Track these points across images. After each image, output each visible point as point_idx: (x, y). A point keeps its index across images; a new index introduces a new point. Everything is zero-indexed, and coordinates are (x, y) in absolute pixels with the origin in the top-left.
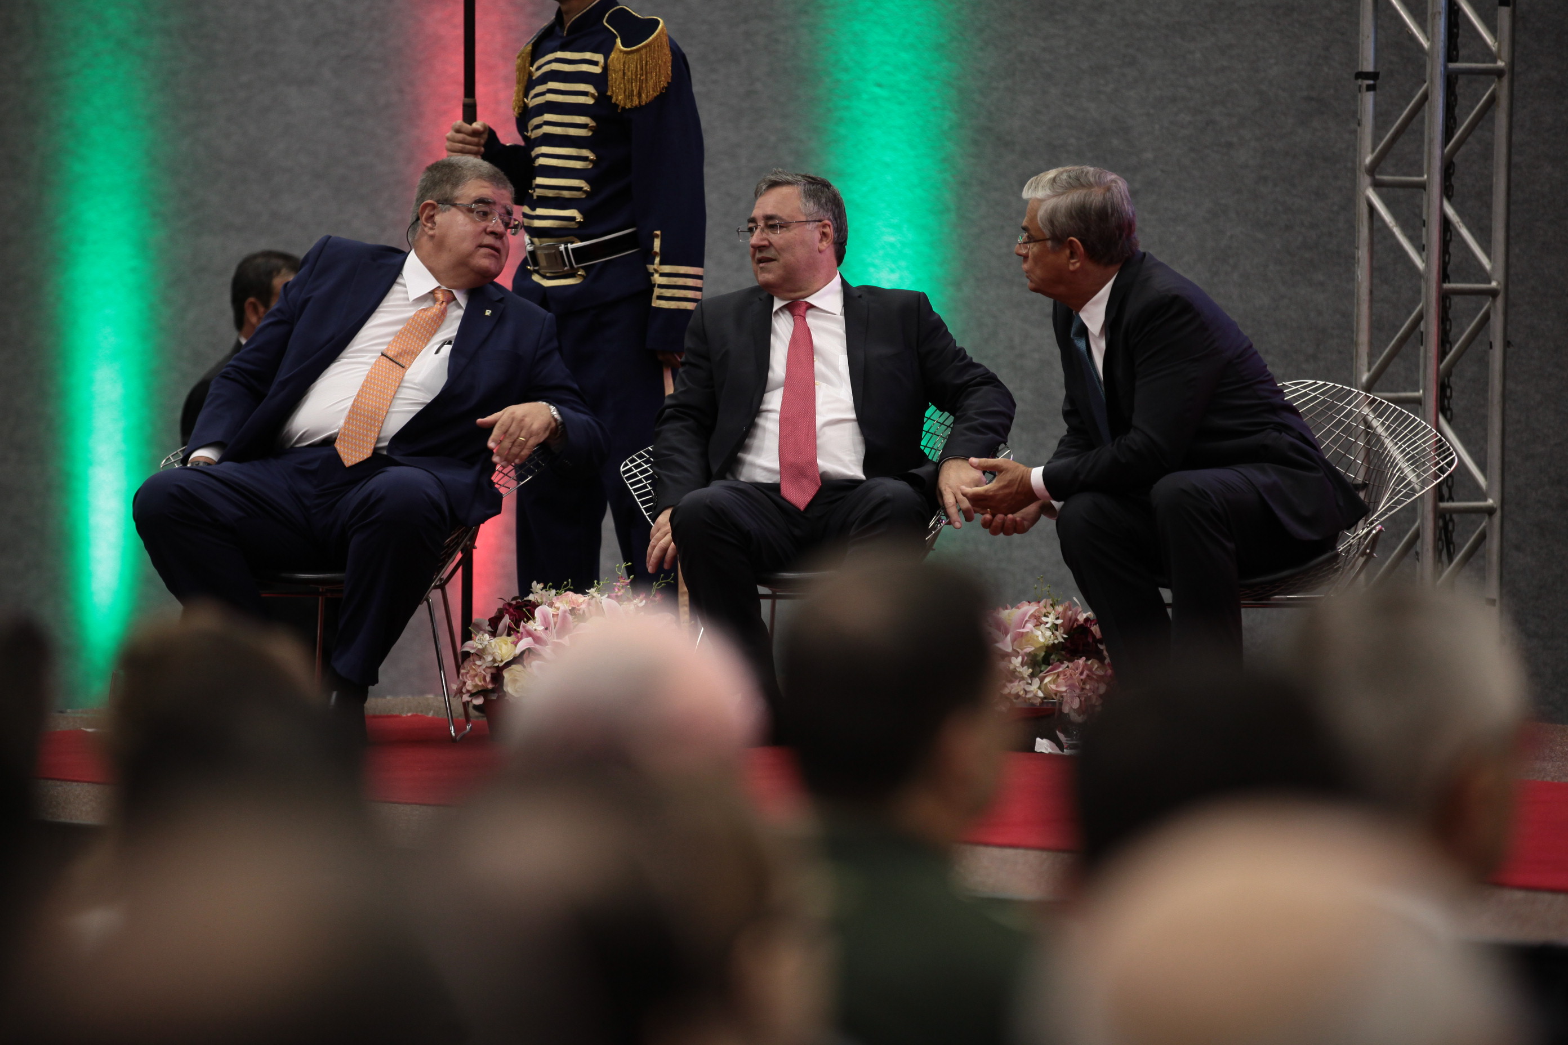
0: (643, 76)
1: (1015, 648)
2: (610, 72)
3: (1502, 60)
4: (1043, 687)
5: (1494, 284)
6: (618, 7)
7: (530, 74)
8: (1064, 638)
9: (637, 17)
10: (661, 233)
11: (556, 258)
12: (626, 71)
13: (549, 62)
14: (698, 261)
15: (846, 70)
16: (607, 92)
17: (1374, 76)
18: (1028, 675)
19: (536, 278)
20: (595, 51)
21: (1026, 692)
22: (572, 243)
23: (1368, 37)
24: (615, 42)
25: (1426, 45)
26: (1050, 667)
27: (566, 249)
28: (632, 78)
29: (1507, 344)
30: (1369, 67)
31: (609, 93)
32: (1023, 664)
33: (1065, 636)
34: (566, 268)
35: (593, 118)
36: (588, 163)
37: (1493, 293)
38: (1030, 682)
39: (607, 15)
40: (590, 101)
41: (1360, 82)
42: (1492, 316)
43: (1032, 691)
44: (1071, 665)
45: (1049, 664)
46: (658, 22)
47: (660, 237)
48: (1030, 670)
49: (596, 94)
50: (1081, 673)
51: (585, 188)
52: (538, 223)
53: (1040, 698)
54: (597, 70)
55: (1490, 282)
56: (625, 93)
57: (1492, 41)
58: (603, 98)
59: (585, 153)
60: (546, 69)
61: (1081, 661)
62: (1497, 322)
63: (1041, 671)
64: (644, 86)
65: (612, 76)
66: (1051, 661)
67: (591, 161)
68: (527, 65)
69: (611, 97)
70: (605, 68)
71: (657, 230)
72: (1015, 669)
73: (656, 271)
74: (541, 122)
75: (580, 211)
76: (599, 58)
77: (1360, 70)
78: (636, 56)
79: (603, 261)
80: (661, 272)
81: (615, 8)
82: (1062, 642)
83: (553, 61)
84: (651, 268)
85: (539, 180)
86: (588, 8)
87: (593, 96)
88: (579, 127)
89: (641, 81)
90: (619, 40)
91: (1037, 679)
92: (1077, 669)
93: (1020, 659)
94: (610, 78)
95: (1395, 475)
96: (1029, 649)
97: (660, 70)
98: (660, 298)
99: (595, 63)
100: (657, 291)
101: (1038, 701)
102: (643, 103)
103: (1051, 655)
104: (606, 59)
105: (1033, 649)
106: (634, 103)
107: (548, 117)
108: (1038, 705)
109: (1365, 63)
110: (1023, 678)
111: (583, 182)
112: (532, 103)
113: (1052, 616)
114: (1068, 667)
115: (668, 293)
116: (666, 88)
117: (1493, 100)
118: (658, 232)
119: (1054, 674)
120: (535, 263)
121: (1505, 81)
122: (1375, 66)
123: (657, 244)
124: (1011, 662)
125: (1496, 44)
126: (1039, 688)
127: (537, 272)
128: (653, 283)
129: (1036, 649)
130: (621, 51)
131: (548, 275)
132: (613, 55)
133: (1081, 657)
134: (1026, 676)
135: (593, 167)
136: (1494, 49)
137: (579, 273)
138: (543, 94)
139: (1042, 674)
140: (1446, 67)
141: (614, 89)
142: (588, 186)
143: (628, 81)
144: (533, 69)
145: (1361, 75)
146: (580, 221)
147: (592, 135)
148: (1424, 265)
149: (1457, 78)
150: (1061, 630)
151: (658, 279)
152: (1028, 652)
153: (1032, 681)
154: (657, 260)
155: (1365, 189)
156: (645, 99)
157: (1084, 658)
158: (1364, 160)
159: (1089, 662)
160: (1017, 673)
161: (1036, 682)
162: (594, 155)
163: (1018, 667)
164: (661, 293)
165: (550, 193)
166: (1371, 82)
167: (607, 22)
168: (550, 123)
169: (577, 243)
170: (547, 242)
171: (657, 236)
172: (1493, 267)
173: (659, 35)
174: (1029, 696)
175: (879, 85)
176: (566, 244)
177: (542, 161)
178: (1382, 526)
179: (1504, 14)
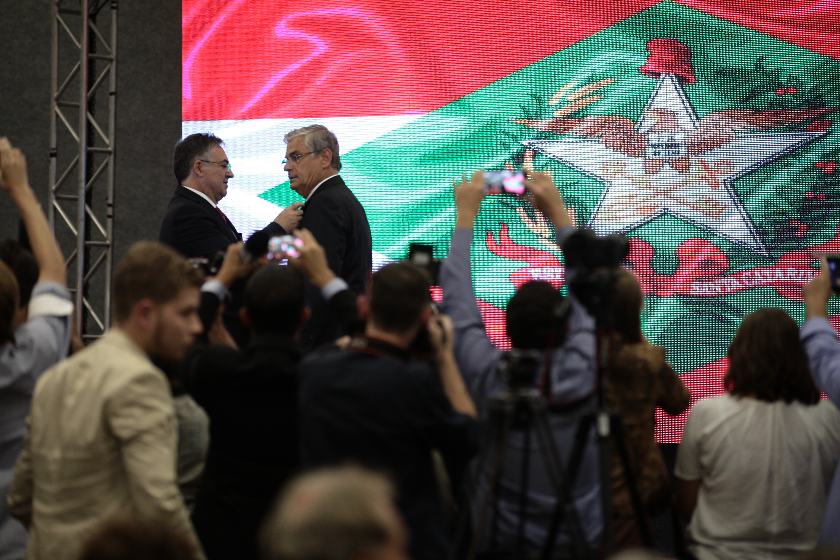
3: (108, 241)
25: (76, 232)
57: (104, 232)
121: (110, 249)
125: (106, 234)
136: (105, 236)
140: (84, 243)
155: (52, 200)
158: (52, 188)
179: (109, 221)
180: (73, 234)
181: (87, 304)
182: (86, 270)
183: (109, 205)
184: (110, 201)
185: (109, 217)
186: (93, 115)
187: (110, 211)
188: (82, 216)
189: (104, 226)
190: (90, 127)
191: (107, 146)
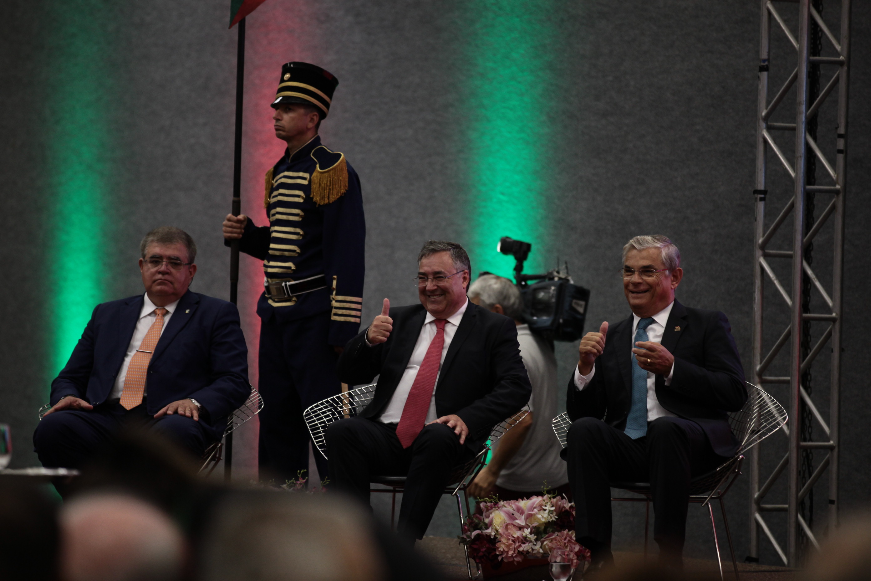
0: (331, 186)
1: (527, 523)
2: (312, 184)
3: (839, 185)
4: (543, 547)
5: (834, 315)
6: (319, 146)
7: (272, 185)
8: (556, 519)
9: (329, 152)
10: (337, 277)
11: (280, 289)
12: (321, 183)
13: (281, 178)
14: (359, 294)
15: (485, 185)
16: (310, 195)
17: (764, 192)
18: (534, 540)
19: (270, 302)
20: (305, 171)
21: (533, 550)
22: (289, 281)
23: (761, 170)
24: (316, 167)
25: (793, 174)
26: (547, 535)
27: (286, 285)
28: (324, 187)
29: (842, 350)
30: (761, 187)
31: (311, 196)
32: (531, 533)
33: (556, 517)
34: (286, 296)
35: (302, 210)
36: (299, 236)
37: (834, 320)
38: (535, 543)
39: (313, 151)
40: (301, 200)
41: (756, 195)
42: (833, 333)
43: (536, 549)
44: (559, 534)
45: (547, 534)
46: (340, 155)
47: (336, 279)
48: (536, 537)
49: (304, 197)
50: (565, 539)
51: (297, 251)
52: (270, 270)
53: (541, 553)
54: (305, 182)
55: (831, 314)
56: (320, 196)
57: (833, 173)
58: (308, 199)
59: (298, 230)
60: (279, 182)
61: (566, 532)
62: (836, 337)
63: (542, 538)
64: (331, 192)
65: (314, 186)
66: (547, 532)
67: (301, 235)
68: (271, 179)
69: (312, 198)
70: (310, 181)
71: (335, 275)
72: (526, 536)
73: (334, 299)
74: (275, 212)
75: (294, 264)
76: (307, 175)
77: (756, 189)
78: (326, 175)
79: (307, 293)
80: (336, 299)
81: (318, 147)
82: (554, 521)
83: (282, 178)
84: (331, 296)
85: (272, 246)
86: (302, 147)
87: (303, 198)
88: (295, 215)
89: (329, 189)
90: (318, 166)
91: (540, 542)
92: (563, 537)
93: (529, 530)
94: (312, 187)
95: (752, 425)
96: (535, 524)
97: (341, 183)
98: (336, 314)
99: (304, 179)
100: (334, 311)
101: (539, 556)
102: (331, 202)
103: (548, 528)
104: (311, 176)
105: (538, 524)
106: (325, 202)
107: (279, 209)
108: (540, 557)
109: (759, 185)
110: (531, 542)
111: (296, 247)
112: (273, 200)
113: (549, 506)
114: (558, 535)
115: (340, 312)
116: (345, 193)
117: (834, 208)
118: (335, 277)
119: (550, 539)
120: (269, 293)
121: (841, 197)
122: (765, 187)
123: (335, 283)
124: (524, 532)
125: (836, 175)
126: (541, 547)
127: (270, 298)
128: (332, 306)
129: (540, 524)
130: (319, 172)
131: (276, 300)
132: (314, 174)
133: (565, 529)
134: (533, 540)
135: (302, 239)
136: (834, 178)
137: (293, 299)
138: (276, 196)
139: (542, 539)
140: (804, 188)
141: (314, 193)
142: (299, 250)
143: (322, 190)
144: (274, 182)
145: (757, 192)
146: (294, 270)
147: (302, 220)
148: (791, 303)
149: (814, 195)
150: (554, 513)
151: (334, 304)
152: (535, 526)
153: (536, 543)
154: (334, 292)
155: (759, 258)
156: (332, 200)
157: (567, 530)
158: (758, 241)
159: (570, 533)
160: (527, 538)
161: (539, 543)
162: (303, 232)
163: (529, 535)
164: (336, 312)
165: (277, 253)
166: (763, 196)
167: (313, 155)
168: (280, 213)
169: (292, 281)
170: (276, 281)
171: (334, 279)
172: (834, 305)
173: (341, 163)
174: (534, 552)
175: (503, 194)
176: (286, 282)
177: (274, 235)
178: (743, 456)
179: (840, 158)
180: (790, 175)
181: (809, 272)
182: (808, 225)
183: (840, 136)
184: (842, 131)
185: (840, 151)
186: (819, 12)
187: (841, 144)
188: (801, 150)
189: (833, 164)
190: (814, 27)
191: (838, 54)
